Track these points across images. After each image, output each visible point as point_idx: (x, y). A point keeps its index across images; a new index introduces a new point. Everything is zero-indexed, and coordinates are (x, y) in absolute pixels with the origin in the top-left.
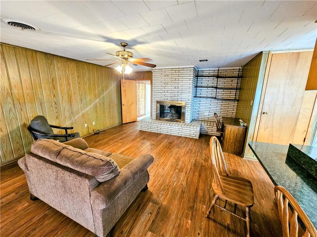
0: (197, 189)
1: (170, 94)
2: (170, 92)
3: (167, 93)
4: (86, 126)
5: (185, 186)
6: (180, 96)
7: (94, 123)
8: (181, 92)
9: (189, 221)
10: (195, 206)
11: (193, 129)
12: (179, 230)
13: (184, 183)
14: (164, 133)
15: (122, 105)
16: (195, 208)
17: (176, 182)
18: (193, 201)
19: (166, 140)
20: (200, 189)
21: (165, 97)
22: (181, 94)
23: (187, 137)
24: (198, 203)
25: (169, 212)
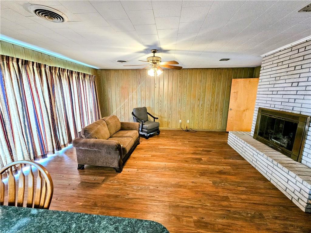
0: (121, 209)
1: (281, 96)
2: (282, 93)
3: (277, 96)
4: (180, 122)
5: (126, 197)
6: (301, 101)
7: (188, 122)
8: (303, 93)
9: (81, 204)
10: (96, 208)
11: (294, 181)
12: (76, 197)
13: (131, 196)
14: (248, 161)
15: (229, 109)
16: (94, 207)
17: (132, 189)
18: (104, 205)
19: (230, 167)
20: (121, 213)
21: (272, 103)
22: (302, 97)
23: (280, 189)
24: (100, 210)
25: (93, 190)
